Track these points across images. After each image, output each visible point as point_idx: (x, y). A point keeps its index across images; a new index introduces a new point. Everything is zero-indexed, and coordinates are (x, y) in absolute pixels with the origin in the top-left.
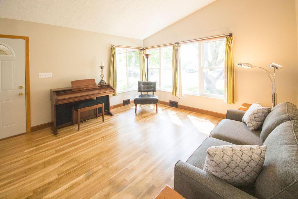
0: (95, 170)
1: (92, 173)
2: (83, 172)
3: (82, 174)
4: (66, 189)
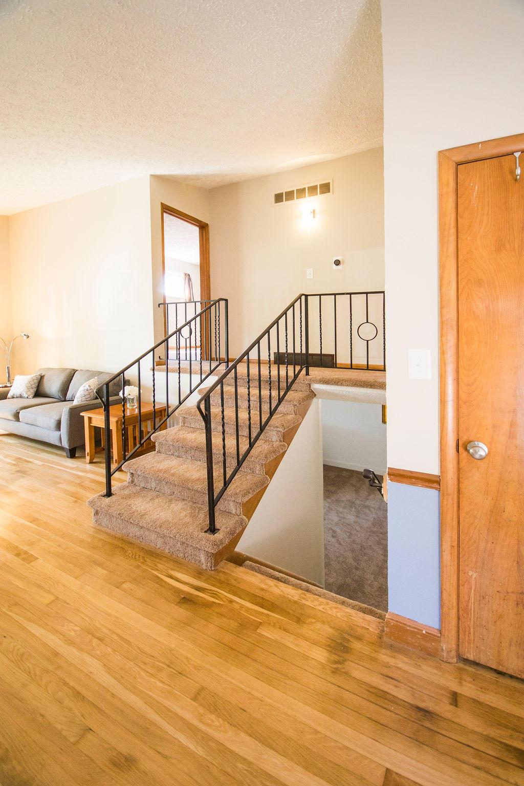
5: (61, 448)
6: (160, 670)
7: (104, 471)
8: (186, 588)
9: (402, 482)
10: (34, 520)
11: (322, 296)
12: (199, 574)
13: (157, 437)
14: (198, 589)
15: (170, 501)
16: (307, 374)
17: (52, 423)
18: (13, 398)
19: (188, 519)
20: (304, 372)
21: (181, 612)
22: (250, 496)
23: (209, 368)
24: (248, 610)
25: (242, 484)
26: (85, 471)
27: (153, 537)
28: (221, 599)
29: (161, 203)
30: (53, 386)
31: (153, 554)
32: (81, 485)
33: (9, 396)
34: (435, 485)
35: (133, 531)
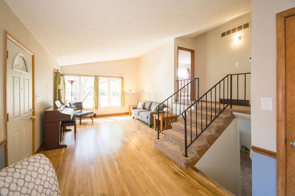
5: (148, 124)
6: (166, 187)
7: (157, 132)
8: (177, 171)
9: (258, 153)
10: (141, 141)
11: (239, 75)
12: (181, 168)
13: (172, 124)
14: (180, 172)
15: (175, 145)
16: (231, 108)
17: (146, 117)
19: (179, 151)
20: (229, 107)
21: (175, 176)
22: (201, 149)
23: (191, 103)
24: (195, 183)
25: (198, 144)
26: (154, 132)
27: (169, 153)
28: (187, 177)
29: (178, 46)
30: (147, 107)
31: (169, 159)
32: (152, 136)
33: (137, 108)
34: (274, 156)
35: (164, 150)
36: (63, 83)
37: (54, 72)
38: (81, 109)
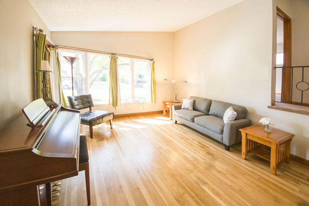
0: (195, 179)
1: (199, 181)
2: (199, 188)
3: (202, 188)
4: (221, 198)
18: (184, 109)
26: (240, 162)
29: (277, 7)
30: (201, 107)
33: (182, 107)
36: (56, 60)
37: (33, 35)
38: (90, 107)
